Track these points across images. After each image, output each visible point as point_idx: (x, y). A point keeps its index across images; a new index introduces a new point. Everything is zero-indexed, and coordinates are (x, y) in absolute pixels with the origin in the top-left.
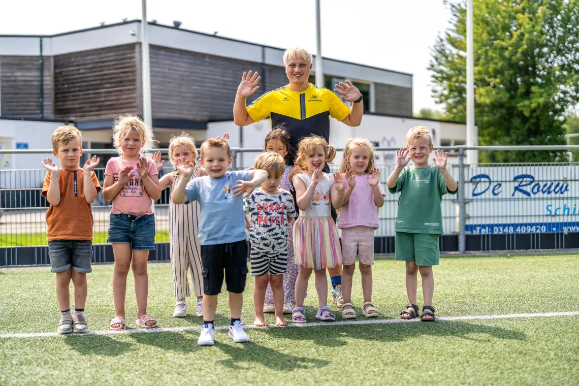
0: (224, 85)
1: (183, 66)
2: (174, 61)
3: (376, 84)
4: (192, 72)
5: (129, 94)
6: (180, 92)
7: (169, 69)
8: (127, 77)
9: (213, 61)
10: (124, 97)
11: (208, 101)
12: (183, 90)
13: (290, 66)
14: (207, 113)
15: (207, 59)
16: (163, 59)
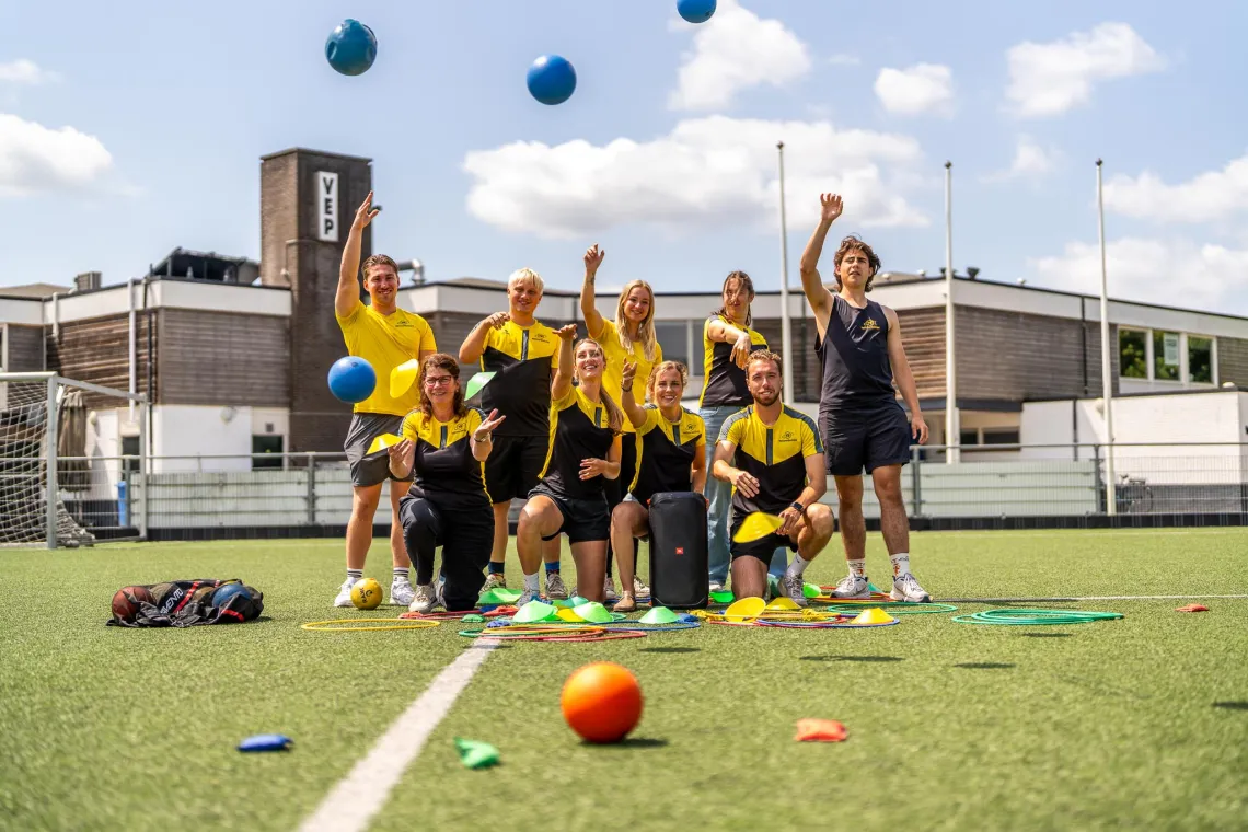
0: (1040, 351)
1: (997, 330)
2: (987, 324)
3: (1219, 339)
4: (1006, 337)
5: (938, 368)
6: (995, 364)
7: (984, 335)
8: (936, 346)
9: (1028, 321)
10: (932, 371)
11: (1024, 374)
12: (998, 361)
13: (516, 289)
14: (1023, 390)
15: (1021, 319)
16: (978, 323)
